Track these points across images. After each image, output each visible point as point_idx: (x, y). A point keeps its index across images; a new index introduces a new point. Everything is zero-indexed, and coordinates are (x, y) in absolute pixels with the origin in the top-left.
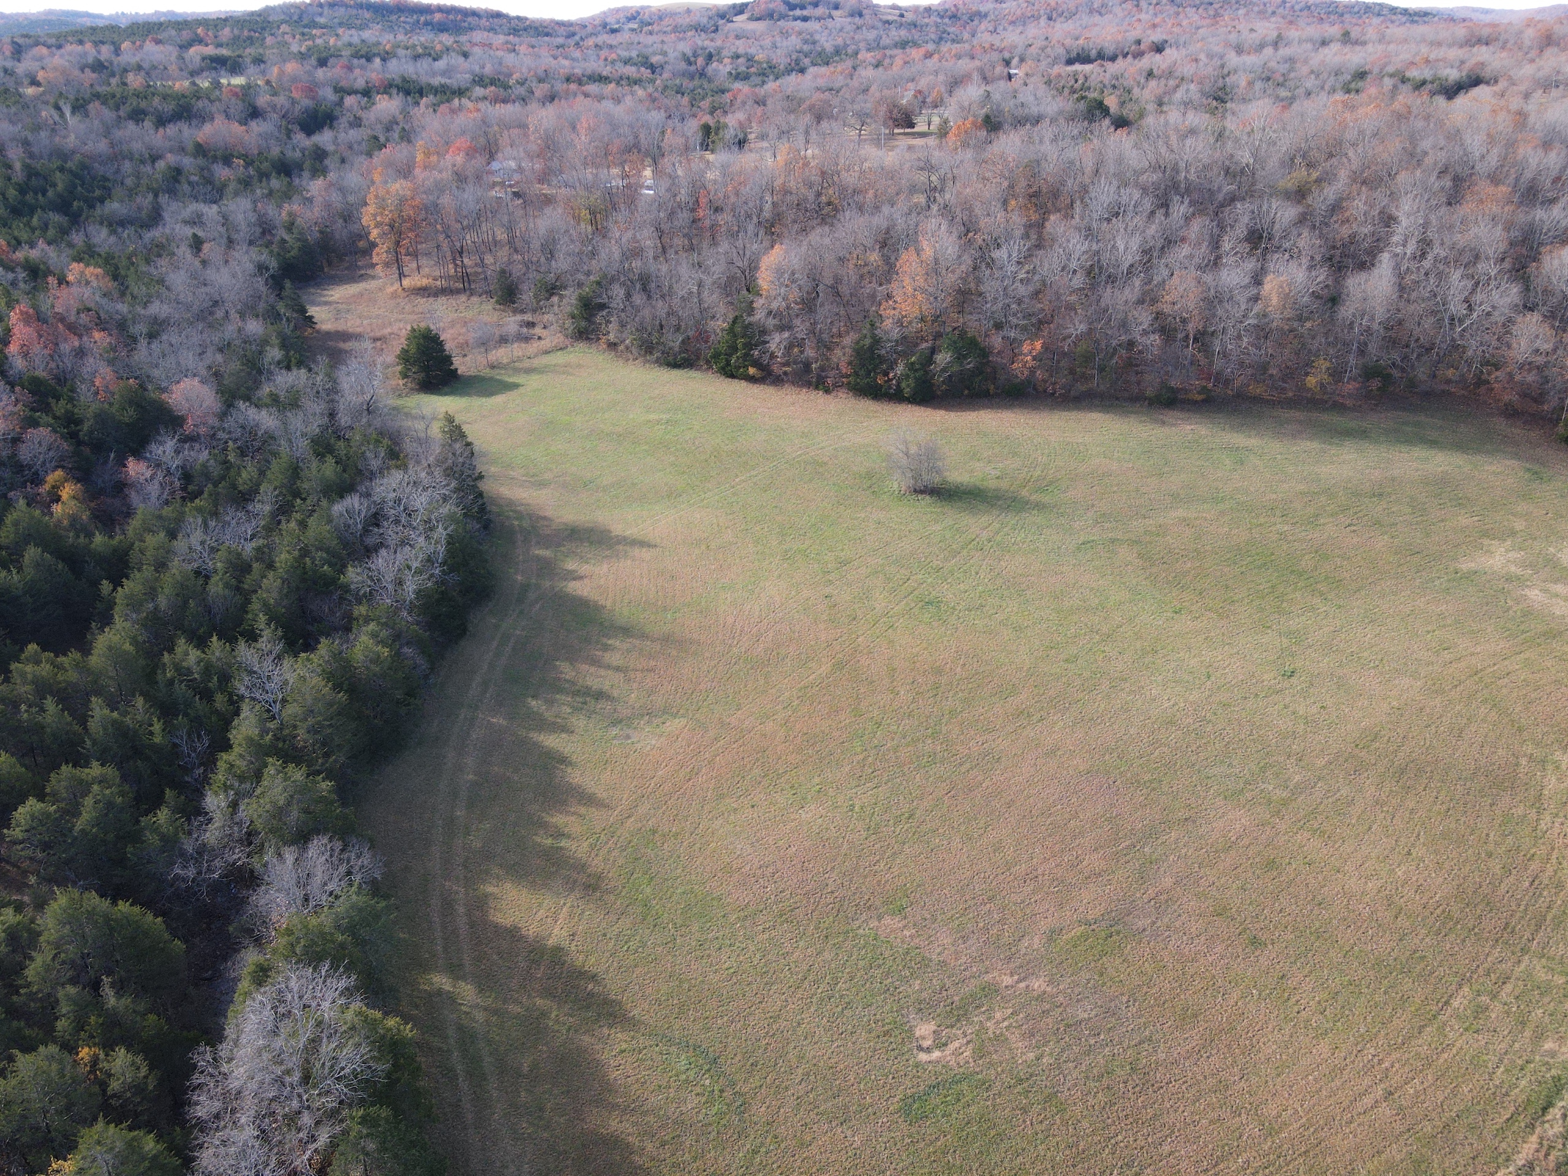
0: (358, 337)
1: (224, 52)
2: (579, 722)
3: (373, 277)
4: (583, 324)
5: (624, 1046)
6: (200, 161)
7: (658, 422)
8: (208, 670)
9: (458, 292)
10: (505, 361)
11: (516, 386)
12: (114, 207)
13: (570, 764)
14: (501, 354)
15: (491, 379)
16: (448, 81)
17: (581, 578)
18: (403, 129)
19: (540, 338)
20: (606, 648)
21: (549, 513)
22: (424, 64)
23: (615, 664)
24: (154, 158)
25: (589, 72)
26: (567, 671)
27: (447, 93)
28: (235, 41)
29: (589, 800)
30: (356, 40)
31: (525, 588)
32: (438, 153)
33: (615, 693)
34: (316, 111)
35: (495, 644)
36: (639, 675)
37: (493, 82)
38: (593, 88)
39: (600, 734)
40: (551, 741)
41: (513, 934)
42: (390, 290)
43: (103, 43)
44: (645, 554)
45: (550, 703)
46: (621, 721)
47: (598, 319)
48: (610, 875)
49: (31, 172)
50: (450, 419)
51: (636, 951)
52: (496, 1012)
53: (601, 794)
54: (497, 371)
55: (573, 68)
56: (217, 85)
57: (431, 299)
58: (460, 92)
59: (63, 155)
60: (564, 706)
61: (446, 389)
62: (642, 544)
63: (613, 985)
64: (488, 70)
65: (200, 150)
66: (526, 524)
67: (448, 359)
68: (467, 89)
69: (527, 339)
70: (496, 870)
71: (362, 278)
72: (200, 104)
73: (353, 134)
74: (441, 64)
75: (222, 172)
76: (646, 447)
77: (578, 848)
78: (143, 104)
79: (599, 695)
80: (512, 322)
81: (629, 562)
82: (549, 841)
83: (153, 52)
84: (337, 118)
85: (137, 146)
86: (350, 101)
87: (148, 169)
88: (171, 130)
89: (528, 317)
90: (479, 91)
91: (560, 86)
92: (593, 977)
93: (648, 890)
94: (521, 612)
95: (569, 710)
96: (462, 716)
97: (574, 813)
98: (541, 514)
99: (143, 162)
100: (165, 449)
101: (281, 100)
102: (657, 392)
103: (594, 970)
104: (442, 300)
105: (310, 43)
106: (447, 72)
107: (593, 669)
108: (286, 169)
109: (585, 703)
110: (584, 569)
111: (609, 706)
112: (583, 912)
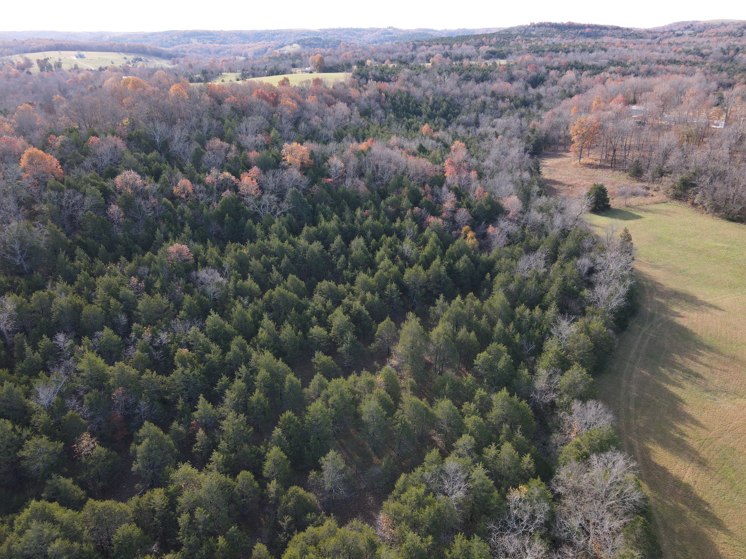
0: (560, 183)
1: (493, 49)
2: (687, 385)
3: (565, 156)
4: (680, 192)
5: (726, 541)
6: (493, 99)
7: (723, 248)
8: (532, 320)
9: (608, 168)
10: (634, 204)
11: (639, 217)
12: (463, 117)
13: (684, 403)
14: (633, 201)
15: (626, 212)
16: (596, 63)
17: (682, 317)
18: (577, 87)
19: (652, 196)
20: (699, 354)
21: (662, 282)
22: (586, 55)
23: (704, 363)
24: (476, 97)
25: (669, 58)
26: (678, 359)
27: (597, 70)
28: (497, 44)
29: (697, 423)
30: (550, 43)
31: (652, 315)
32: (605, 102)
33: (706, 377)
34: (537, 77)
35: (640, 337)
37: (618, 64)
38: (671, 67)
39: (699, 394)
40: (673, 390)
41: (664, 470)
42: (574, 163)
43: (446, 44)
44: (717, 312)
45: (672, 372)
46: (710, 391)
47: (690, 191)
48: (712, 461)
49: (435, 102)
50: (626, 231)
51: (729, 501)
52: (659, 501)
53: (703, 422)
54: (629, 209)
55: (661, 56)
56: (495, 64)
57: (594, 170)
58: (601, 69)
59: (445, 95)
60: (678, 376)
61: (603, 213)
62: (716, 308)
63: (719, 513)
64: (616, 58)
65: (493, 94)
66: (650, 284)
67: (607, 200)
68: (606, 67)
69: (646, 195)
70: (653, 440)
71: (560, 156)
72: (492, 74)
73: (555, 88)
74: (594, 55)
75: (501, 105)
76: (715, 259)
77: (695, 444)
78: (470, 73)
79: (697, 375)
80: (638, 186)
81: (709, 315)
82: (678, 435)
83: (467, 49)
84: (546, 81)
85: (471, 92)
86: (552, 73)
87: (474, 102)
88: (481, 85)
89: (646, 185)
90: (612, 68)
91: (654, 67)
94: (652, 325)
95: (681, 378)
96: (628, 366)
97: (690, 427)
98: (658, 281)
99: (472, 99)
100: (503, 224)
101: (523, 72)
102: (721, 232)
103: (708, 501)
104: (599, 171)
105: (529, 44)
106: (596, 59)
107: (692, 362)
108: (526, 103)
109: (690, 377)
110: (683, 313)
111: (703, 382)
112: (699, 474)
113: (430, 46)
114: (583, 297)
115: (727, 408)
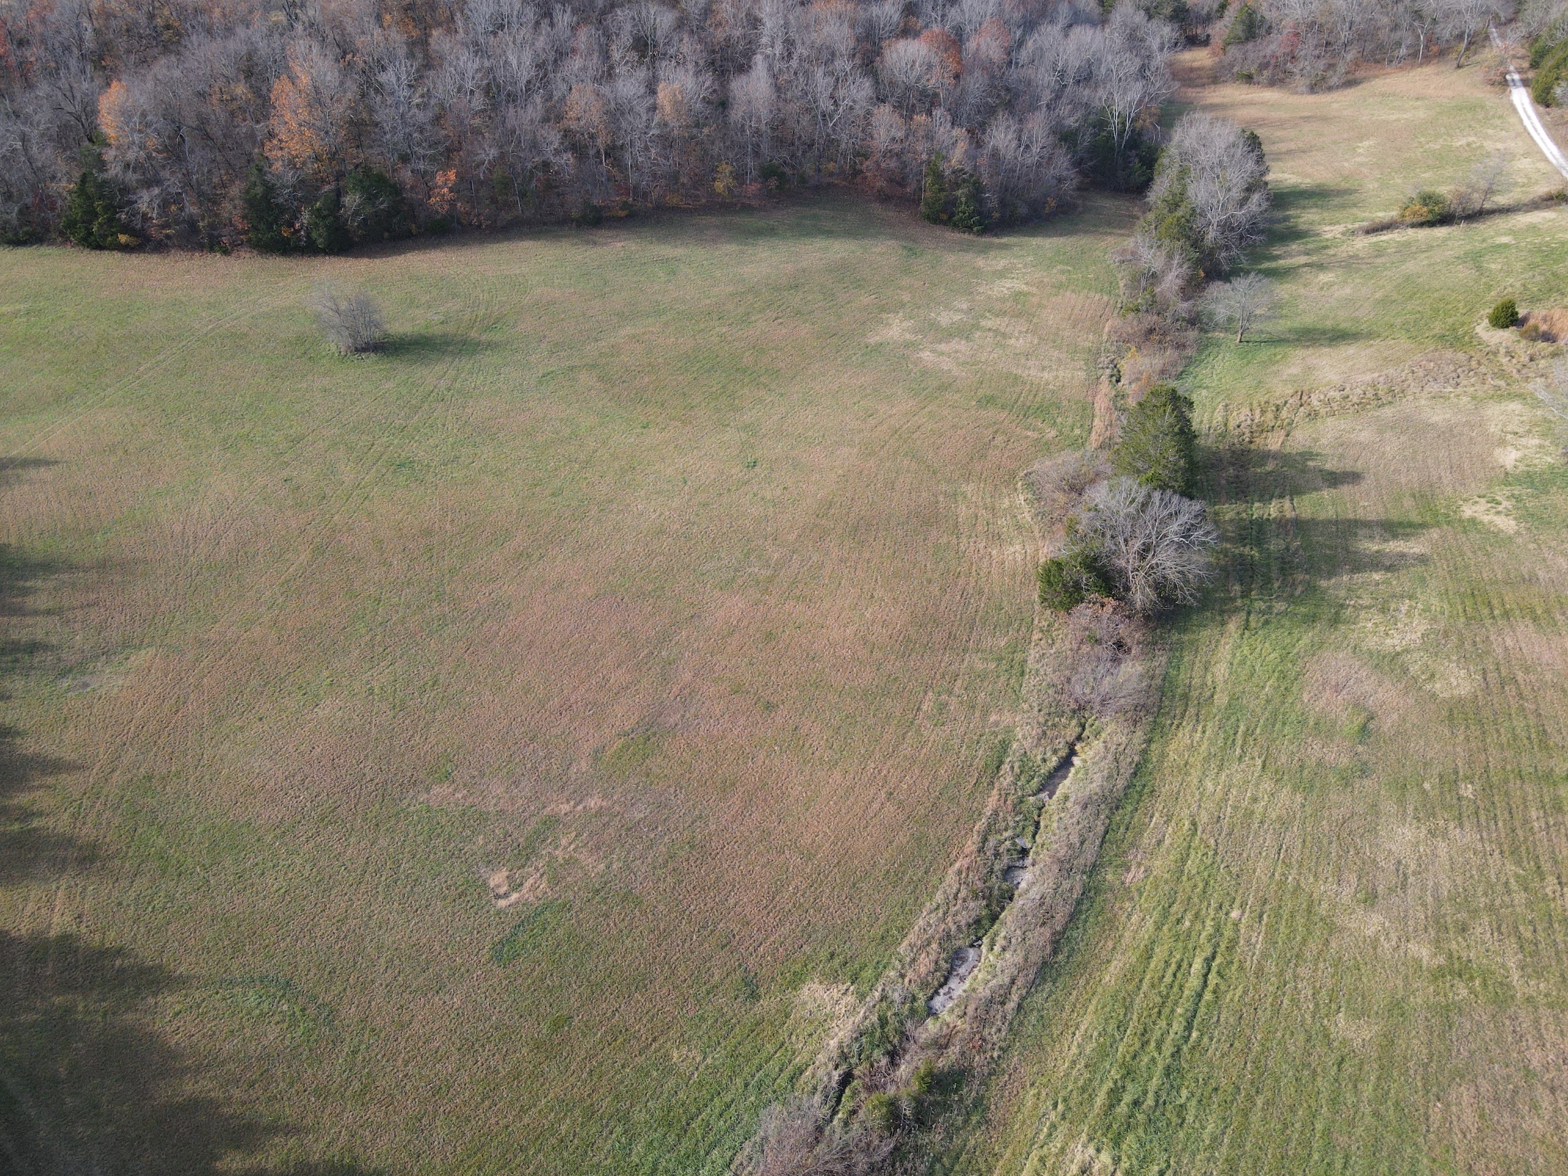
2: (14, 683)
13: (19, 734)
20: (26, 592)
23: (43, 607)
29: (56, 767)
33: (54, 640)
36: (79, 614)
39: (47, 691)
44: (44, 473)
46: (70, 670)
48: (108, 840)
51: (165, 908)
53: (70, 756)
62: (37, 463)
63: (147, 954)
77: (60, 823)
79: (33, 648)
81: (26, 488)
82: (16, 827)
92: (119, 952)
93: (161, 841)
97: (40, 787)
103: (118, 944)
107: (15, 620)
109: (17, 661)
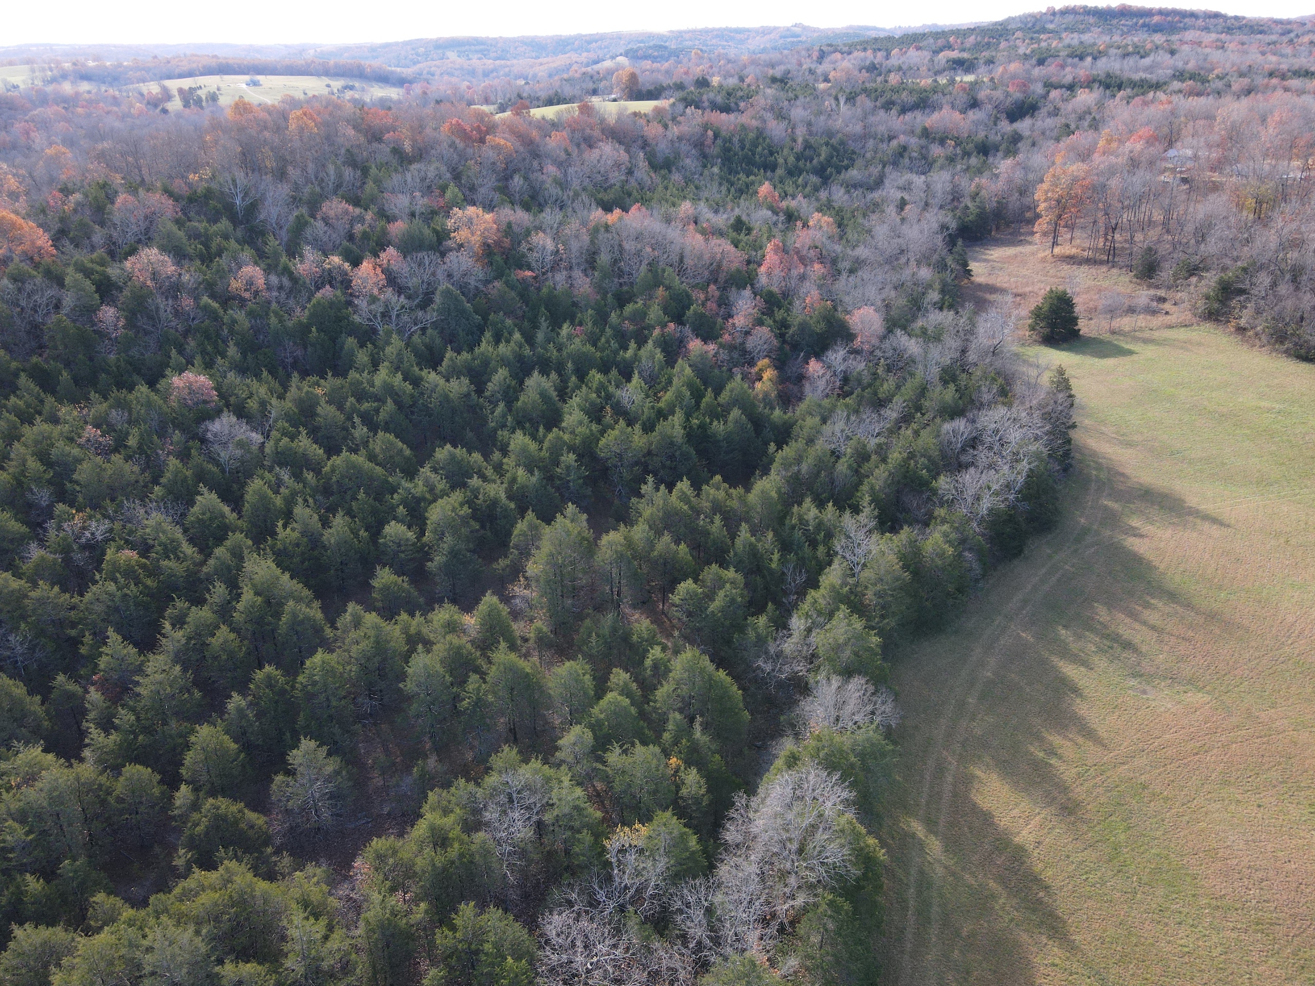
0: (1002, 291)
1: (965, 55)
2: (1102, 663)
3: (1030, 243)
4: (1216, 305)
5: (1057, 961)
6: (923, 142)
7: (1269, 410)
8: (820, 525)
9: (1101, 263)
10: (1127, 329)
11: (1130, 353)
12: (854, 174)
13: (1081, 696)
14: (1125, 323)
15: (1109, 343)
16: (1149, 76)
17: (1142, 536)
18: (1094, 119)
19: (1167, 313)
20: (1147, 606)
21: (1128, 471)
22: (1131, 61)
23: (1151, 622)
24: (891, 138)
25: (1296, 67)
26: (1102, 613)
27: (1143, 87)
28: (977, 47)
29: (1089, 733)
30: (1075, 42)
31: (1085, 531)
32: (1120, 140)
33: (1144, 649)
34: (1023, 103)
35: (1044, 571)
37: (1192, 77)
38: (1295, 83)
40: (1070, 670)
41: (987, 818)
42: (1041, 255)
43: (879, 50)
44: (1215, 531)
45: (1079, 637)
46: (1141, 676)
47: (1233, 303)
48: (1089, 807)
49: (807, 146)
50: (1061, 372)
51: (1093, 885)
52: (953, 874)
53: (1102, 733)
54: (1116, 337)
55: (1280, 64)
56: (952, 82)
57: (1075, 267)
58: (1157, 86)
59: (830, 134)
60: (1090, 644)
61: (1065, 345)
62: (1215, 521)
63: (1063, 904)
64: (1191, 66)
65: (926, 133)
66: (1103, 476)
67: (1075, 320)
68: (1165, 83)
69: (1154, 312)
70: (987, 759)
71: (1021, 243)
72: (935, 97)
73: (1050, 122)
74: (1147, 61)
75: (936, 150)
76: (1248, 432)
77: (1067, 772)
78: (894, 97)
79: (1128, 645)
80: (1144, 295)
81: (1195, 535)
82: (1041, 755)
83: (914, 56)
84: (1039, 108)
85: (882, 129)
86: (1054, 94)
87: (884, 146)
88: (909, 116)
89: (1162, 293)
90: (1176, 85)
91: (1260, 81)
92: (1046, 888)
94: (1076, 551)
95: (1093, 649)
96: (997, 623)
97: (1071, 740)
98: (1121, 470)
99: (882, 141)
100: (837, 356)
101: (998, 94)
102: (1276, 381)
103: (1049, 882)
104: (1084, 268)
105: (1036, 46)
106: (1150, 69)
107: (1128, 620)
108: (985, 149)
109: (1111, 648)
110: (1147, 529)
111: (1133, 658)
112: (1053, 828)
113: (849, 53)
114: (934, 492)
115: (1162, 709)
